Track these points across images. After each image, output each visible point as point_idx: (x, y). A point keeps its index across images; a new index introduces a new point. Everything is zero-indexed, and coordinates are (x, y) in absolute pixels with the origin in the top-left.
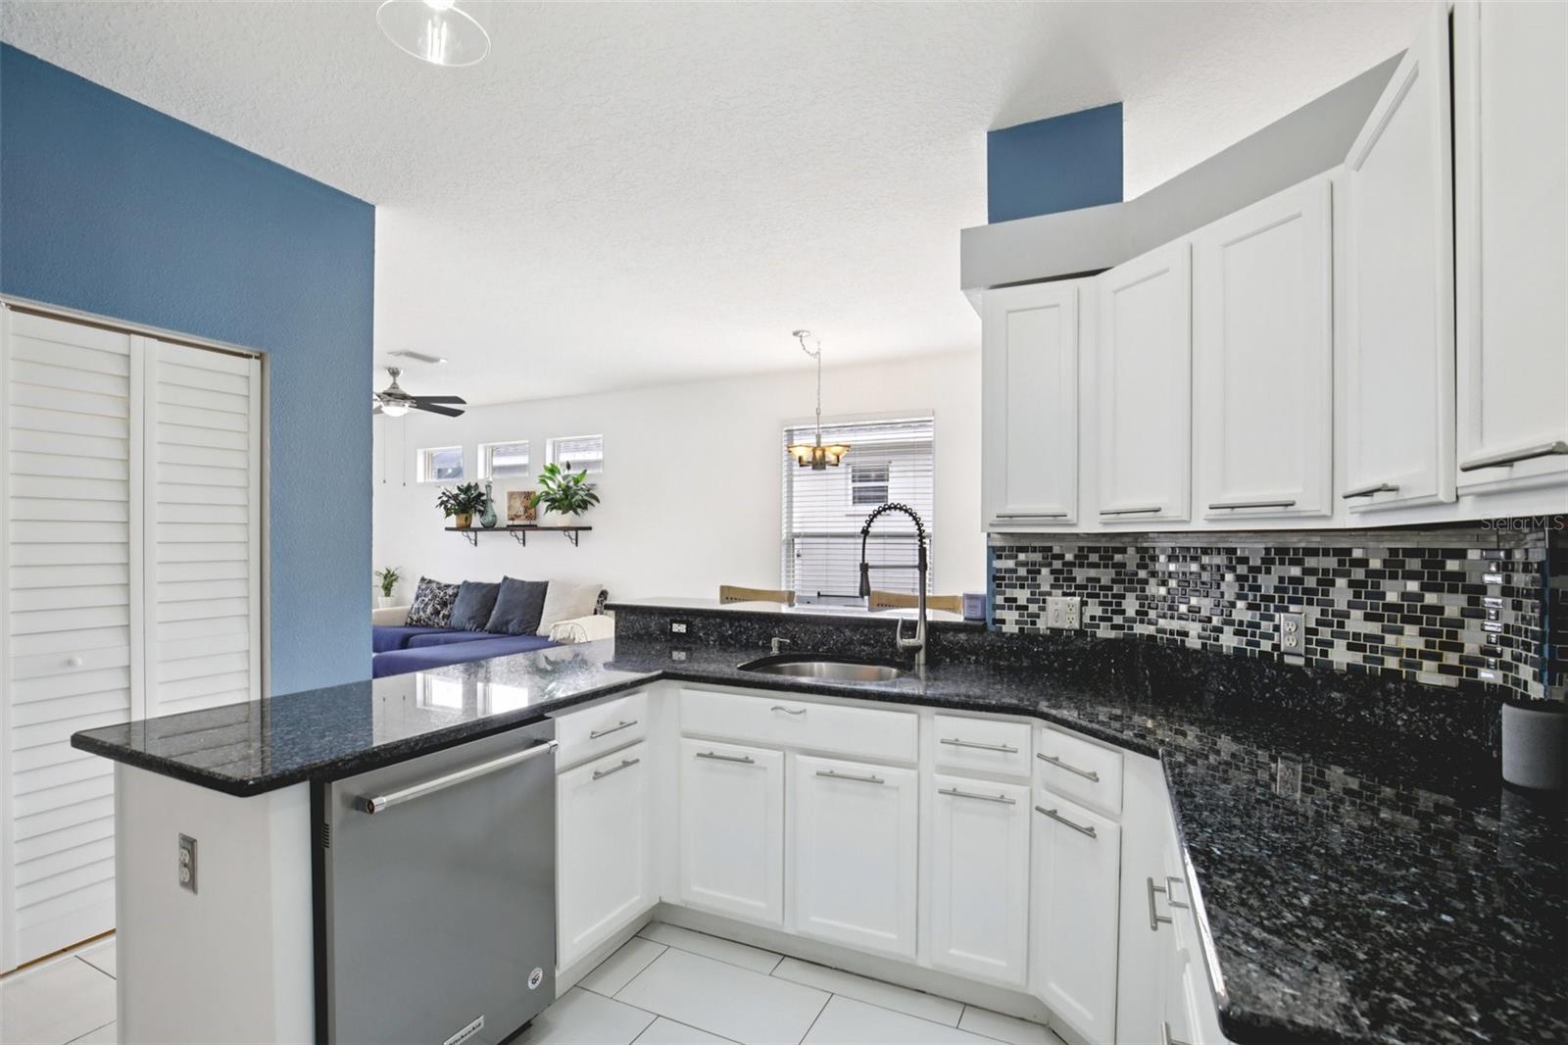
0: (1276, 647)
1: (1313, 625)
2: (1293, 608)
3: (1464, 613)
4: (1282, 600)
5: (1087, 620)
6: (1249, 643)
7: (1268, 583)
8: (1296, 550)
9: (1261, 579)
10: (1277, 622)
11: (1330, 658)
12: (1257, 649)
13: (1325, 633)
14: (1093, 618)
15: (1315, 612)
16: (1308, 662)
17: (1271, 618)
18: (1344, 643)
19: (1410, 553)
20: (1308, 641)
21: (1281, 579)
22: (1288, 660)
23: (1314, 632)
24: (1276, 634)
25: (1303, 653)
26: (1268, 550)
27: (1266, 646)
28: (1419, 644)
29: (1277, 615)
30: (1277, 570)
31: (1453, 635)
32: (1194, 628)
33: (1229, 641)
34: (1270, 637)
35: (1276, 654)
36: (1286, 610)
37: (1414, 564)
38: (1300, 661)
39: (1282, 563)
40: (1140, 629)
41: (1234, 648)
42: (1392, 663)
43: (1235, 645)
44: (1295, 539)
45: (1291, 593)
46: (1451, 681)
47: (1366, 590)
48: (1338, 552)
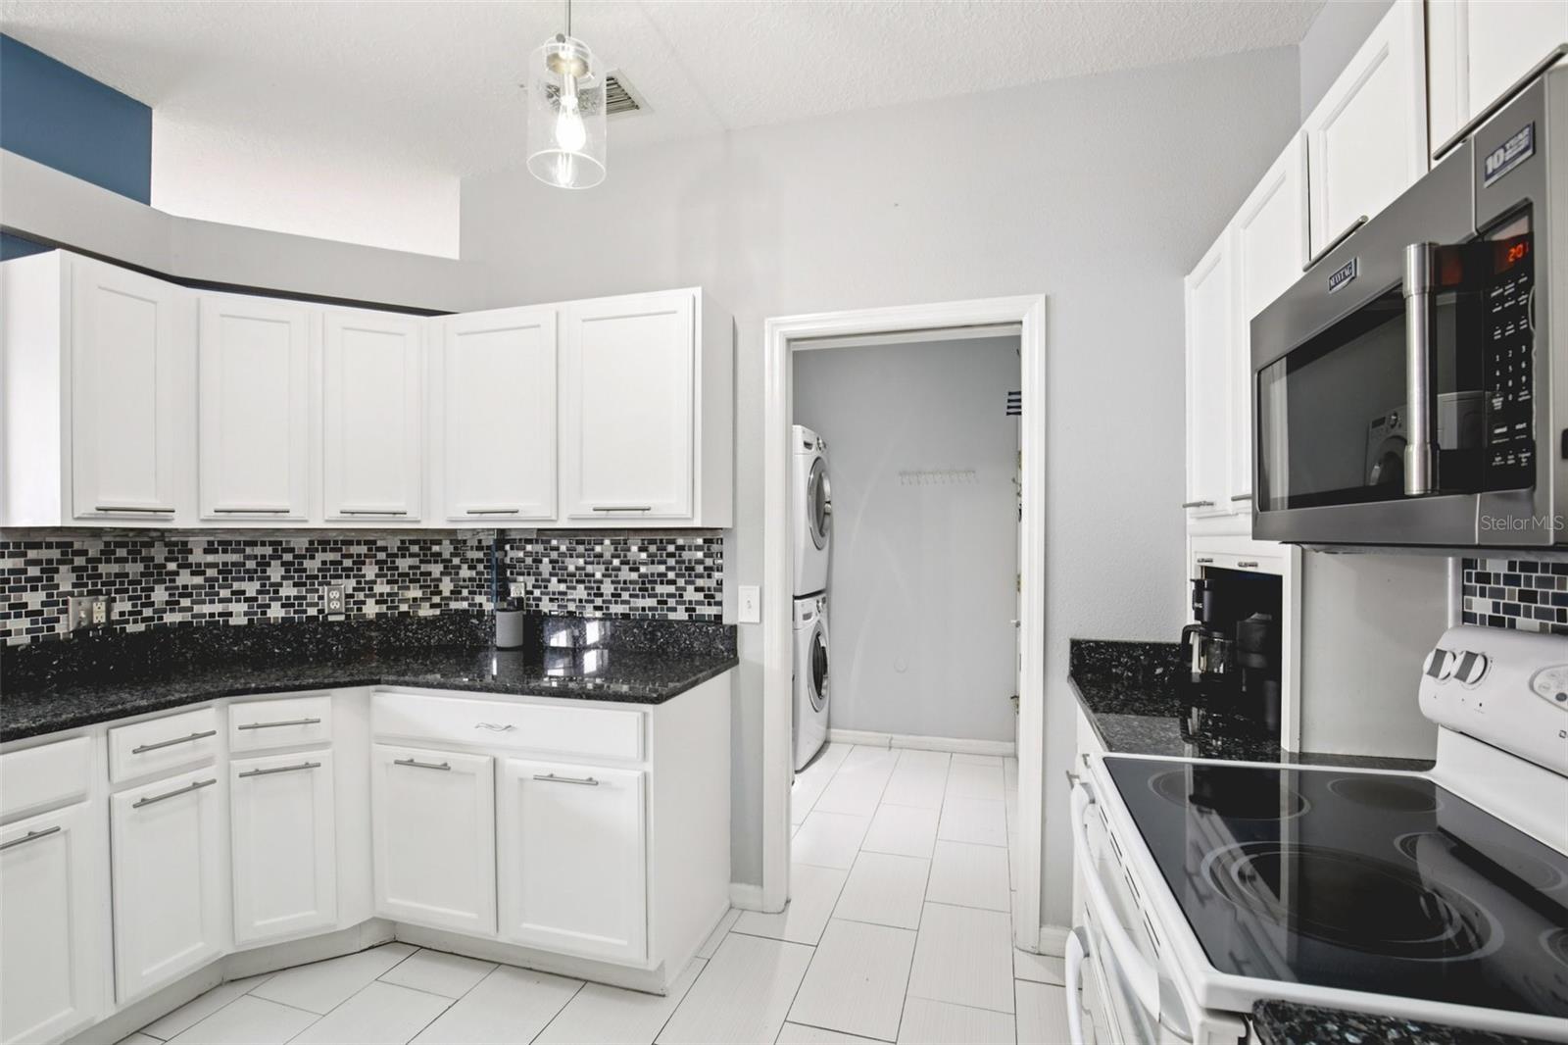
0: (321, 611)
1: (350, 591)
2: (333, 582)
3: (442, 574)
4: (324, 577)
5: (115, 616)
6: (295, 612)
7: (312, 565)
8: (336, 542)
9: (307, 563)
10: (320, 593)
11: (364, 612)
12: (304, 616)
13: (361, 596)
14: (122, 614)
15: (352, 583)
16: (348, 617)
17: (317, 591)
18: (373, 600)
19: (413, 542)
20: (347, 603)
21: (324, 563)
22: (331, 618)
23: (352, 596)
24: (320, 602)
25: (344, 611)
26: (311, 543)
27: (312, 612)
28: (419, 594)
29: (321, 588)
30: (320, 557)
31: (437, 586)
32: (239, 608)
33: (276, 612)
34: (317, 604)
35: (321, 616)
36: (329, 584)
37: (415, 549)
38: (342, 618)
39: (324, 550)
40: (170, 618)
41: (282, 618)
42: (404, 608)
43: (284, 615)
44: (334, 534)
45: (330, 573)
46: (437, 612)
47: (386, 567)
48: (366, 543)
